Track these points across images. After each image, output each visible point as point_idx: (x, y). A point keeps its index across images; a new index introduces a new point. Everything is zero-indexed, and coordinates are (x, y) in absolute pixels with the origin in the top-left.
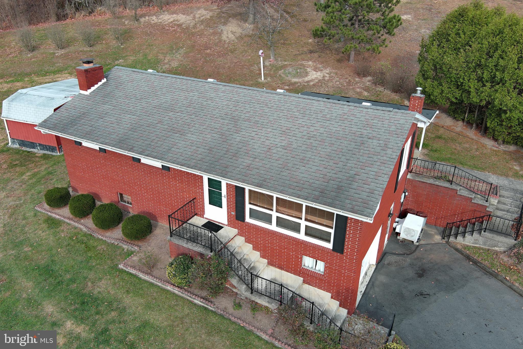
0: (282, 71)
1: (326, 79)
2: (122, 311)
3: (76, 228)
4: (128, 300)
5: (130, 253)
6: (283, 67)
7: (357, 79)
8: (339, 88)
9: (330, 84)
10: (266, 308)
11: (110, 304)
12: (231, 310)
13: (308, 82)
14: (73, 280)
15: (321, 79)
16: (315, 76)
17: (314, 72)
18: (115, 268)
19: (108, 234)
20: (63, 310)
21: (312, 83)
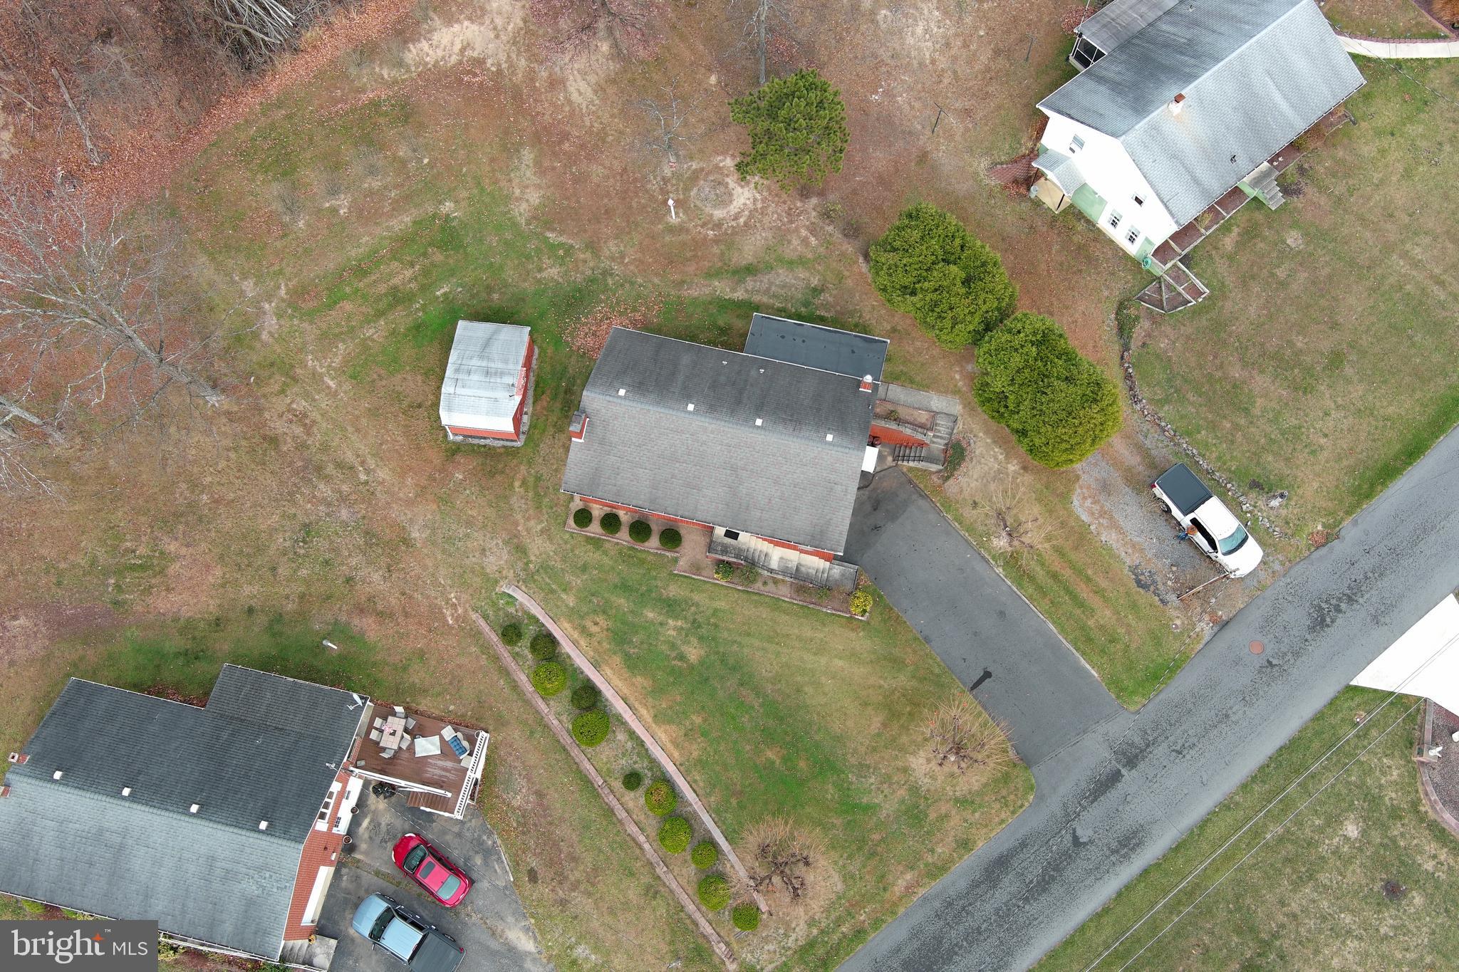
0: (695, 190)
1: (759, 205)
2: (697, 605)
3: (617, 544)
4: (696, 597)
5: (676, 560)
6: (695, 177)
7: (799, 204)
8: (779, 228)
9: (766, 220)
10: (783, 581)
11: (686, 603)
12: (762, 588)
13: (736, 218)
14: (650, 591)
15: (751, 206)
16: (742, 200)
17: (739, 190)
18: (671, 574)
19: (646, 544)
20: (660, 614)
21: (742, 221)
